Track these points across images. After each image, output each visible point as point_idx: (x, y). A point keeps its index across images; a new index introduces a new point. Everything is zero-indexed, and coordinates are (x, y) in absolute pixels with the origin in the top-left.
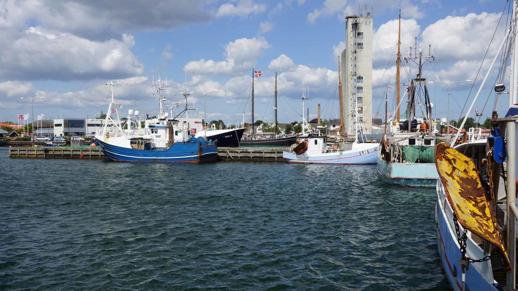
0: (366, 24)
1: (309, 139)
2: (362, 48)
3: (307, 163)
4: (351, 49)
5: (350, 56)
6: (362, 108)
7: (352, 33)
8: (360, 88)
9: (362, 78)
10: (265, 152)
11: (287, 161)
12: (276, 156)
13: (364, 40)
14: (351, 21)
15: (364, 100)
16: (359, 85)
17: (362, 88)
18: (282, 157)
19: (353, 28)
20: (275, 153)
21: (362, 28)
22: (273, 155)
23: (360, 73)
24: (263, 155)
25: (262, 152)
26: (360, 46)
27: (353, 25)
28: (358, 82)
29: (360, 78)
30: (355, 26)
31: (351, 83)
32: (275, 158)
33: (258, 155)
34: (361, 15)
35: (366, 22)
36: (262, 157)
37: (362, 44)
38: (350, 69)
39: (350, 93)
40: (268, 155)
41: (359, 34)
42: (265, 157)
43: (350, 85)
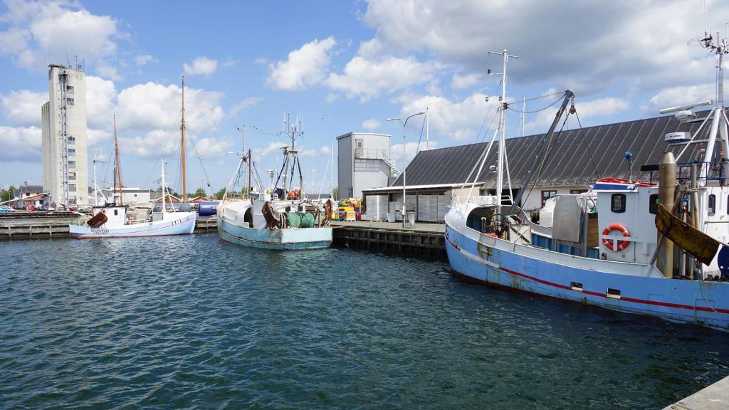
0: (77, 77)
1: (106, 209)
2: (72, 104)
3: (107, 238)
4: (57, 104)
5: (56, 111)
6: (75, 174)
7: (59, 85)
8: (72, 151)
9: (74, 139)
10: (33, 227)
11: (75, 237)
12: (50, 232)
13: (75, 95)
14: (56, 72)
15: (77, 164)
16: (70, 146)
17: (74, 151)
18: (68, 232)
19: (60, 79)
20: (48, 227)
21: (72, 81)
22: (45, 230)
23: (71, 133)
24: (31, 230)
25: (28, 227)
26: (70, 102)
27: (60, 76)
28: (69, 143)
29: (71, 139)
30: (63, 77)
31: (59, 143)
32: (49, 233)
33: (20, 231)
34: (70, 67)
35: (77, 75)
36: (28, 234)
37: (73, 100)
38: (58, 127)
39: (58, 156)
40: (38, 231)
41: (68, 87)
42: (33, 234)
43: (58, 147)
